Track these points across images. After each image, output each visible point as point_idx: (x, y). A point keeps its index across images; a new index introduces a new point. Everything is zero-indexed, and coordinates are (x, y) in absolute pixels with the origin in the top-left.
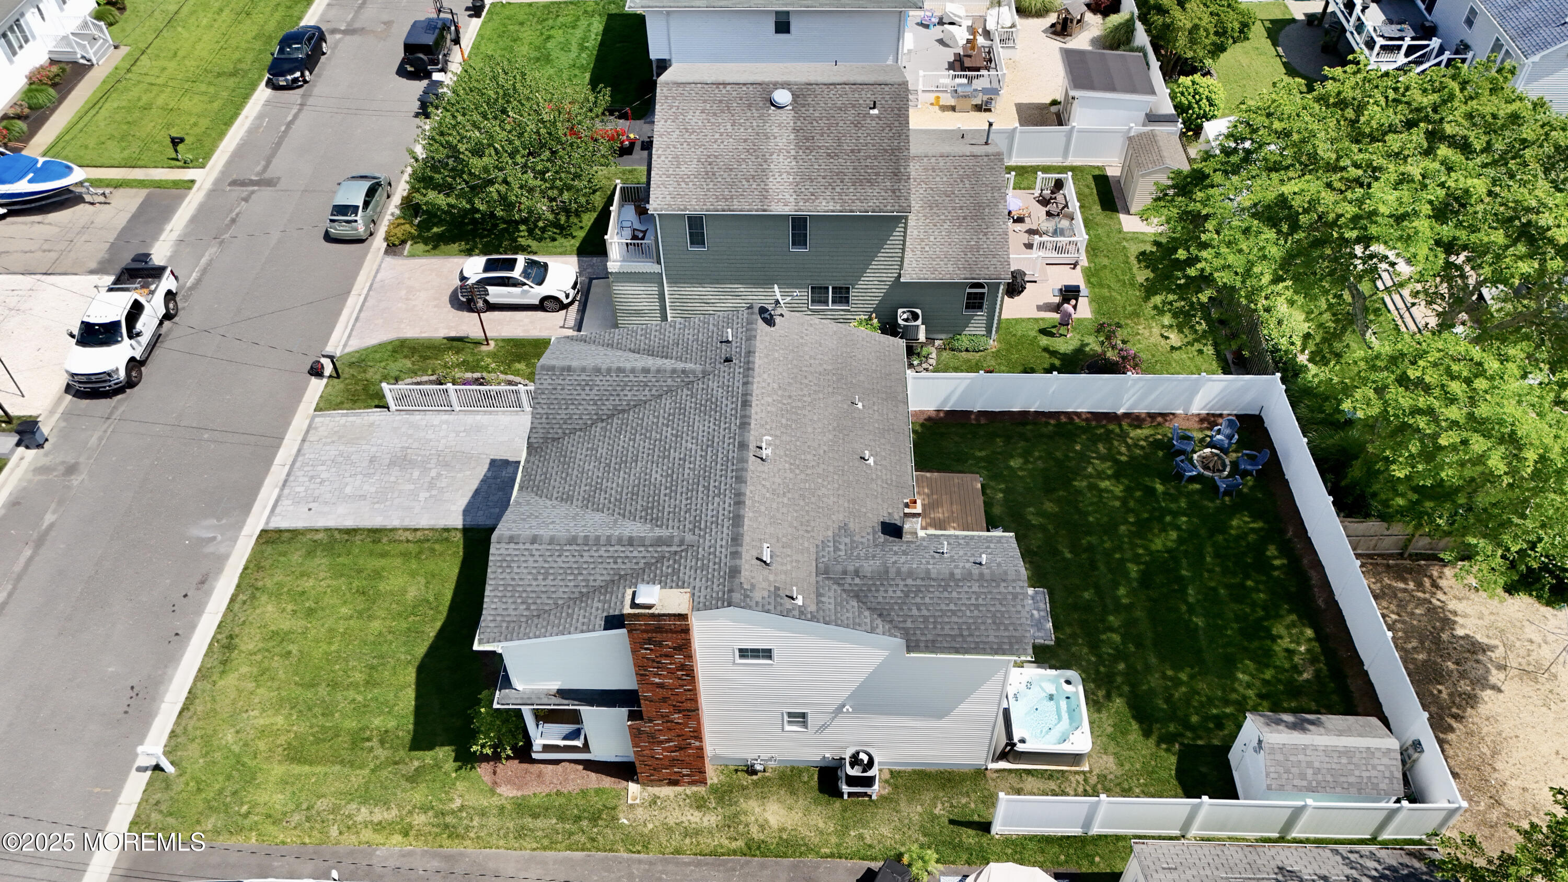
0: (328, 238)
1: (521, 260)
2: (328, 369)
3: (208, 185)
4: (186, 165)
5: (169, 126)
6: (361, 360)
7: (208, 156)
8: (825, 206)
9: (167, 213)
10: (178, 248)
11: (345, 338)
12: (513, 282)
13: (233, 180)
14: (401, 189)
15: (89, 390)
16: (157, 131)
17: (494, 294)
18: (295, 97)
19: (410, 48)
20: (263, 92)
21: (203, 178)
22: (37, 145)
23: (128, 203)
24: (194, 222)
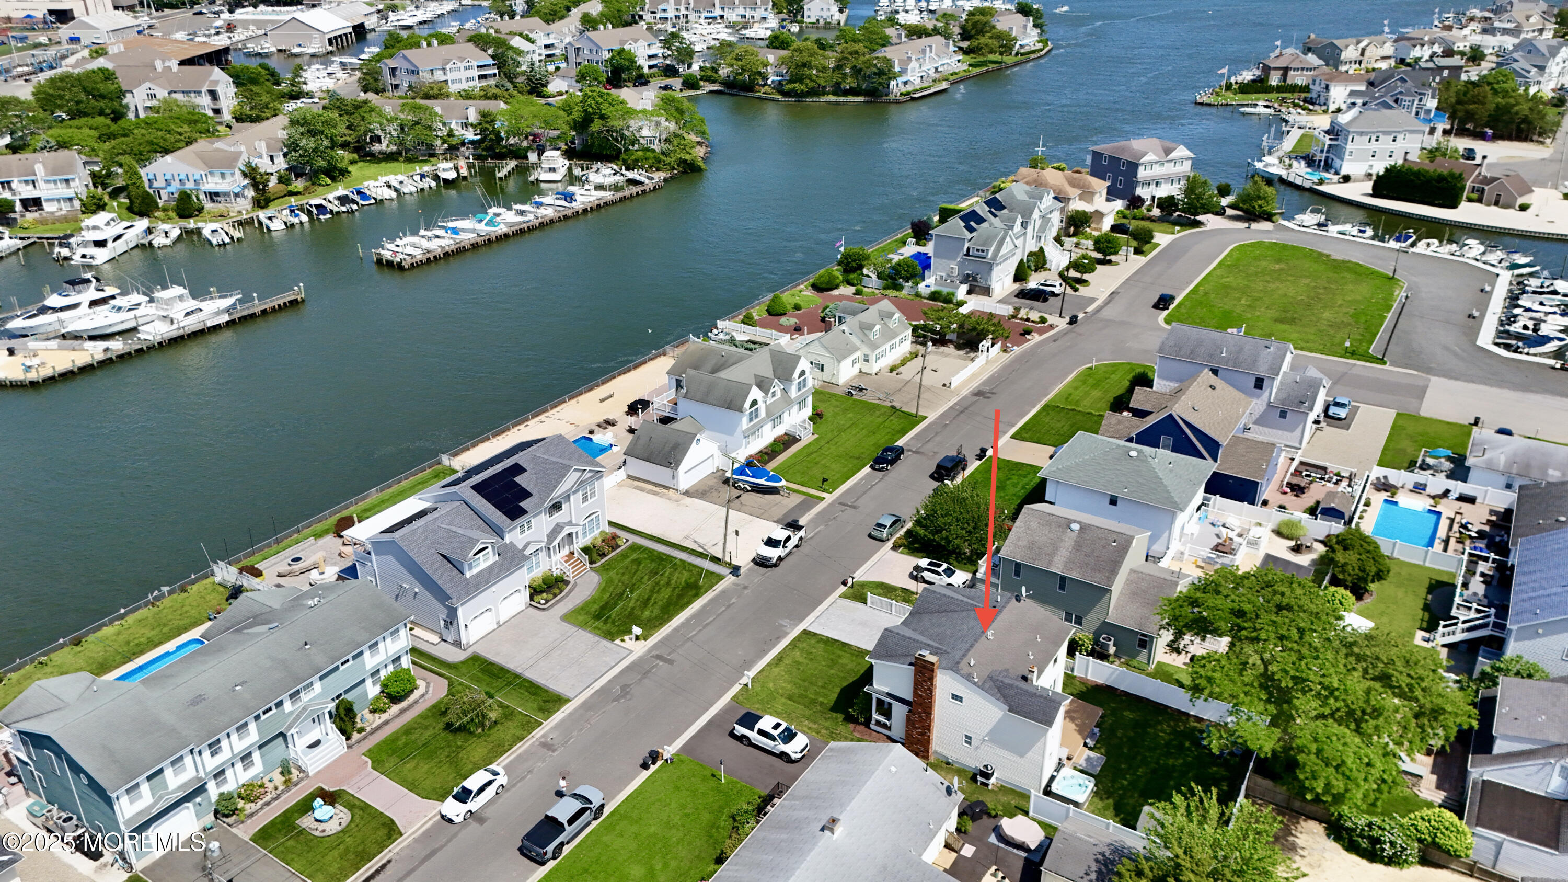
0: (870, 536)
1: (945, 566)
2: (849, 584)
3: (830, 501)
4: (824, 491)
5: (823, 473)
6: (863, 585)
8: (1074, 575)
9: (811, 507)
10: (811, 521)
11: (861, 575)
12: (938, 573)
13: (841, 503)
14: (909, 525)
15: (761, 562)
16: (817, 473)
17: (927, 575)
18: (880, 474)
19: (939, 467)
20: (867, 469)
21: (829, 498)
22: (771, 466)
23: (796, 499)
24: (819, 513)
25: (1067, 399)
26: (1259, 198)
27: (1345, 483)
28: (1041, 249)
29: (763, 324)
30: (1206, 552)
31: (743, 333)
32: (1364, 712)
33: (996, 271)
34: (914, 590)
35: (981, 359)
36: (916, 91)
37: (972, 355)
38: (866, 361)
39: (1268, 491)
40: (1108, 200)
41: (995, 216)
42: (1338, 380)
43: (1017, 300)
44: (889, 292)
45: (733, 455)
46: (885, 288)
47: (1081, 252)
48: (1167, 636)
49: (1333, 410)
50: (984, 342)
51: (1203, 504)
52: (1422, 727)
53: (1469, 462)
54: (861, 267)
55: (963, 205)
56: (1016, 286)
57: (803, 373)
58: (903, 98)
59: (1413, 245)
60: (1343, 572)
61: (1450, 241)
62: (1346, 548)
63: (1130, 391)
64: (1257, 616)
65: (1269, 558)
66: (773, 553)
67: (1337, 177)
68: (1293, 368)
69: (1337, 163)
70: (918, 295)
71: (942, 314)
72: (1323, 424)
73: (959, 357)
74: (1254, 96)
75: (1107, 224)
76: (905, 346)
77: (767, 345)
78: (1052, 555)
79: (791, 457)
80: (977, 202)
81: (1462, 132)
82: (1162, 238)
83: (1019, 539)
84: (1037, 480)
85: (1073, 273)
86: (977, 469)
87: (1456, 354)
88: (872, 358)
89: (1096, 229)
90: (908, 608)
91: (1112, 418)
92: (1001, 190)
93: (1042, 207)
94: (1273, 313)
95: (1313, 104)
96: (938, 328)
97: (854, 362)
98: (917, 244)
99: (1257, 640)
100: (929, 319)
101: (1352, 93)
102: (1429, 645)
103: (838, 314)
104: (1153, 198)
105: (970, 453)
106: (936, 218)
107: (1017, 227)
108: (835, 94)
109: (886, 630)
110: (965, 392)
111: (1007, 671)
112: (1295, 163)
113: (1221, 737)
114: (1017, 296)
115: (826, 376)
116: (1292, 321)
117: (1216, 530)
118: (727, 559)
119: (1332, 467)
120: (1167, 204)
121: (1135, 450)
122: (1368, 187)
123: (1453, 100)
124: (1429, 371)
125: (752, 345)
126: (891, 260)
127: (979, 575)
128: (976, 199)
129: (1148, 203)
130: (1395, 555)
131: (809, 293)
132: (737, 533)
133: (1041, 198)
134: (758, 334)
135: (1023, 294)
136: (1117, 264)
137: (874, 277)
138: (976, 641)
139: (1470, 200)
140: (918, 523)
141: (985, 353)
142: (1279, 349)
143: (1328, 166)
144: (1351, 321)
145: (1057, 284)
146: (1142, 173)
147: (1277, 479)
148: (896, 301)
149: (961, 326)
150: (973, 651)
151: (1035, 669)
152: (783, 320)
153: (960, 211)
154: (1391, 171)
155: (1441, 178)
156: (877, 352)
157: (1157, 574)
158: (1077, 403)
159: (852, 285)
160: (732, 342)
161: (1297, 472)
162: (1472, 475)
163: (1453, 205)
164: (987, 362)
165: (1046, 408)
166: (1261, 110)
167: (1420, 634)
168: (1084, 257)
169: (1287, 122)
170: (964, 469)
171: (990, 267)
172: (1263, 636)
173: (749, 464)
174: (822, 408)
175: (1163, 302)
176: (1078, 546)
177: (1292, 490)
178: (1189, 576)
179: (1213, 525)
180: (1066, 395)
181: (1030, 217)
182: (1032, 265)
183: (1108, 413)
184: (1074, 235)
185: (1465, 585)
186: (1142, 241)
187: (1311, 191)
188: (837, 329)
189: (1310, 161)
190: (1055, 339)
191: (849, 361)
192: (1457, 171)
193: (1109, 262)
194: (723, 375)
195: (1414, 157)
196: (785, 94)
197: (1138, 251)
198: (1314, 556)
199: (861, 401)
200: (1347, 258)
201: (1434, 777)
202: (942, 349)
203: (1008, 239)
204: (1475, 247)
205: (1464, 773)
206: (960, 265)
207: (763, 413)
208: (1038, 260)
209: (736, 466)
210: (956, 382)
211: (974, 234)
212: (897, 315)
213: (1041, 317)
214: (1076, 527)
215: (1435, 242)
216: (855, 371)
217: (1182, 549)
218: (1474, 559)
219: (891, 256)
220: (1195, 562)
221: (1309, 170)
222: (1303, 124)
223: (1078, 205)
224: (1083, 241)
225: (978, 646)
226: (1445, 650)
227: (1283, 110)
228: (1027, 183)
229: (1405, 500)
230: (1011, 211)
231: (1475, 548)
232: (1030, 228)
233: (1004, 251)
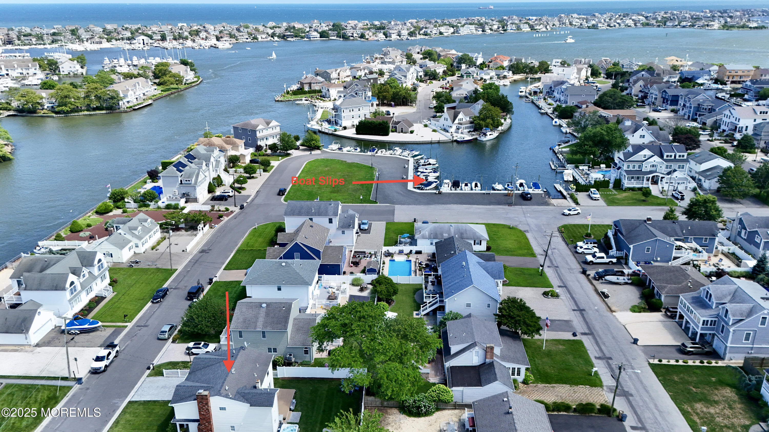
0: (158, 339)
1: (203, 343)
2: (151, 368)
3: (131, 327)
4: (126, 322)
5: (124, 312)
6: (160, 366)
7: (132, 320)
8: (269, 328)
9: (120, 333)
10: (121, 340)
11: (157, 361)
12: (200, 348)
13: (138, 326)
14: (179, 328)
15: (95, 372)
16: (120, 313)
17: (194, 351)
18: (157, 305)
19: (189, 293)
20: (150, 304)
21: (130, 325)
22: (90, 317)
23: (110, 331)
24: (126, 335)
25: (247, 245)
26: (313, 140)
27: (373, 257)
28: (219, 176)
29: (68, 238)
30: (325, 301)
31: (56, 246)
32: (401, 354)
33: (198, 189)
34: (189, 360)
35: (200, 234)
36: (135, 106)
37: (195, 233)
38: (137, 246)
39: (345, 267)
40: (245, 149)
41: (192, 163)
42: (362, 213)
43: (212, 202)
44: (142, 209)
45: (64, 316)
46: (139, 207)
47: (238, 175)
48: (316, 345)
49: (362, 227)
50: (200, 225)
51: (319, 280)
52: (423, 352)
53: (416, 237)
54: (123, 198)
55: (174, 159)
56: (210, 195)
57: (100, 261)
58: (128, 110)
59: (377, 153)
60: (382, 294)
61: (390, 149)
62: (380, 284)
63: (276, 235)
64: (352, 324)
65: (352, 297)
66: (101, 365)
67: (341, 128)
68: (343, 211)
69: (340, 122)
70: (159, 208)
71: (174, 215)
72: (360, 233)
73: (188, 235)
74: (300, 96)
75: (248, 160)
76: (158, 235)
77: (74, 249)
78: (256, 322)
79: (102, 308)
80: (181, 157)
81: (383, 104)
82: (275, 163)
83: (238, 319)
84: (241, 288)
85: (237, 185)
86: (209, 290)
87: (401, 194)
88: (140, 244)
89: (243, 163)
90: (188, 371)
91: (270, 250)
92: (192, 150)
93: (214, 155)
94: (329, 190)
95: (324, 97)
96: (174, 222)
97: (130, 249)
98: (153, 182)
99: (353, 335)
100: (167, 219)
101: (339, 92)
102: (419, 316)
103: (115, 226)
104: (266, 145)
105: (204, 282)
106: (161, 168)
107: (204, 167)
108: (88, 110)
109: (177, 386)
110: (195, 252)
111: (245, 386)
112: (323, 124)
113: (348, 385)
114: (212, 200)
115: (115, 259)
116: (338, 192)
117: (327, 290)
118: (73, 376)
119: (367, 251)
120: (273, 147)
121: (284, 262)
122: (354, 130)
123: (377, 92)
124: (393, 203)
125: (64, 252)
126: (140, 192)
127: (221, 343)
128: (180, 156)
129: (265, 148)
130: (399, 282)
131: (95, 217)
132: (76, 359)
133: (213, 151)
134: (67, 244)
135: (214, 199)
136: (257, 178)
137: (132, 202)
138: (227, 376)
139: (392, 132)
140: (184, 325)
141: (201, 231)
142: (335, 204)
143: (336, 123)
144: (360, 187)
145: (230, 191)
146: (258, 135)
147: (347, 261)
148: (147, 213)
149: (186, 220)
150: (226, 382)
151: (259, 381)
152: (82, 234)
153: (172, 163)
154: (361, 123)
155: (380, 124)
156: (142, 241)
157: (306, 317)
158: (252, 246)
159: (120, 208)
160: (51, 252)
161: (354, 257)
162: (419, 242)
163: (387, 134)
164: (204, 235)
165: (238, 251)
166: (304, 102)
167: (415, 313)
168: (240, 177)
169: (316, 106)
170: (203, 291)
171: (194, 188)
172: (356, 332)
173: (76, 318)
174: (115, 277)
175: (281, 192)
176: (267, 314)
177: (354, 264)
178: (320, 314)
179: (325, 288)
180: (246, 244)
181: (209, 161)
182: (216, 184)
183: (268, 248)
184: (233, 167)
185: (426, 288)
186: (266, 165)
187: (332, 134)
188: (116, 233)
189: (329, 122)
190: (235, 217)
191: (127, 248)
192: (385, 121)
193: (253, 177)
194: (48, 271)
195: (368, 116)
196: (57, 113)
197: (265, 171)
198: (368, 291)
199: (138, 269)
200: (353, 162)
201: (433, 372)
202: (178, 233)
203: (201, 173)
204: (398, 151)
205: (443, 366)
206: (178, 189)
207: (79, 288)
208: (218, 181)
209: (68, 321)
210: (189, 248)
211: (183, 173)
212: (150, 220)
213: (226, 208)
214: (264, 305)
215: (384, 150)
216: (132, 253)
217: (314, 302)
218: (427, 276)
219: (139, 190)
220: (321, 307)
221: (330, 126)
222: (322, 106)
223: (232, 153)
224: (238, 169)
225: (228, 379)
226: (425, 317)
227: (313, 101)
228: (205, 145)
229: (397, 258)
230: (199, 159)
231: (426, 272)
232: (211, 166)
233: (200, 179)
